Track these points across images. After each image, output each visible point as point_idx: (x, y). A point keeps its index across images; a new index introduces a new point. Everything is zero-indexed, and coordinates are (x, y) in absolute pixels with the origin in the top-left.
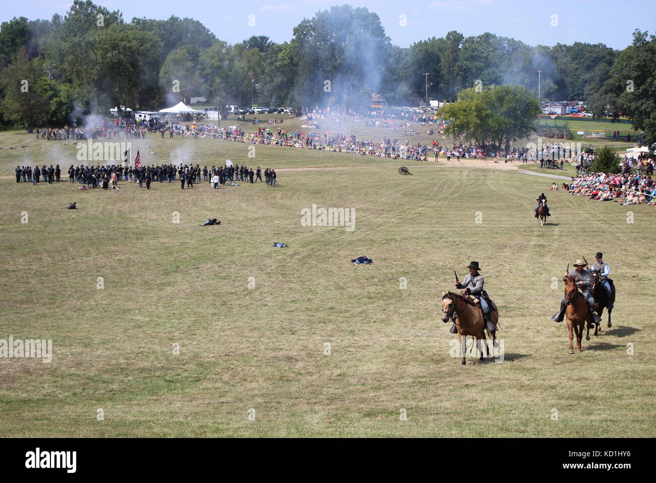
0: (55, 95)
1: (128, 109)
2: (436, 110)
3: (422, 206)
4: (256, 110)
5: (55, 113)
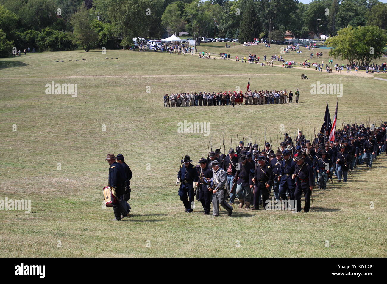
0: (102, 30)
1: (143, 39)
2: (324, 41)
3: (314, 98)
4: (217, 40)
5: (101, 40)
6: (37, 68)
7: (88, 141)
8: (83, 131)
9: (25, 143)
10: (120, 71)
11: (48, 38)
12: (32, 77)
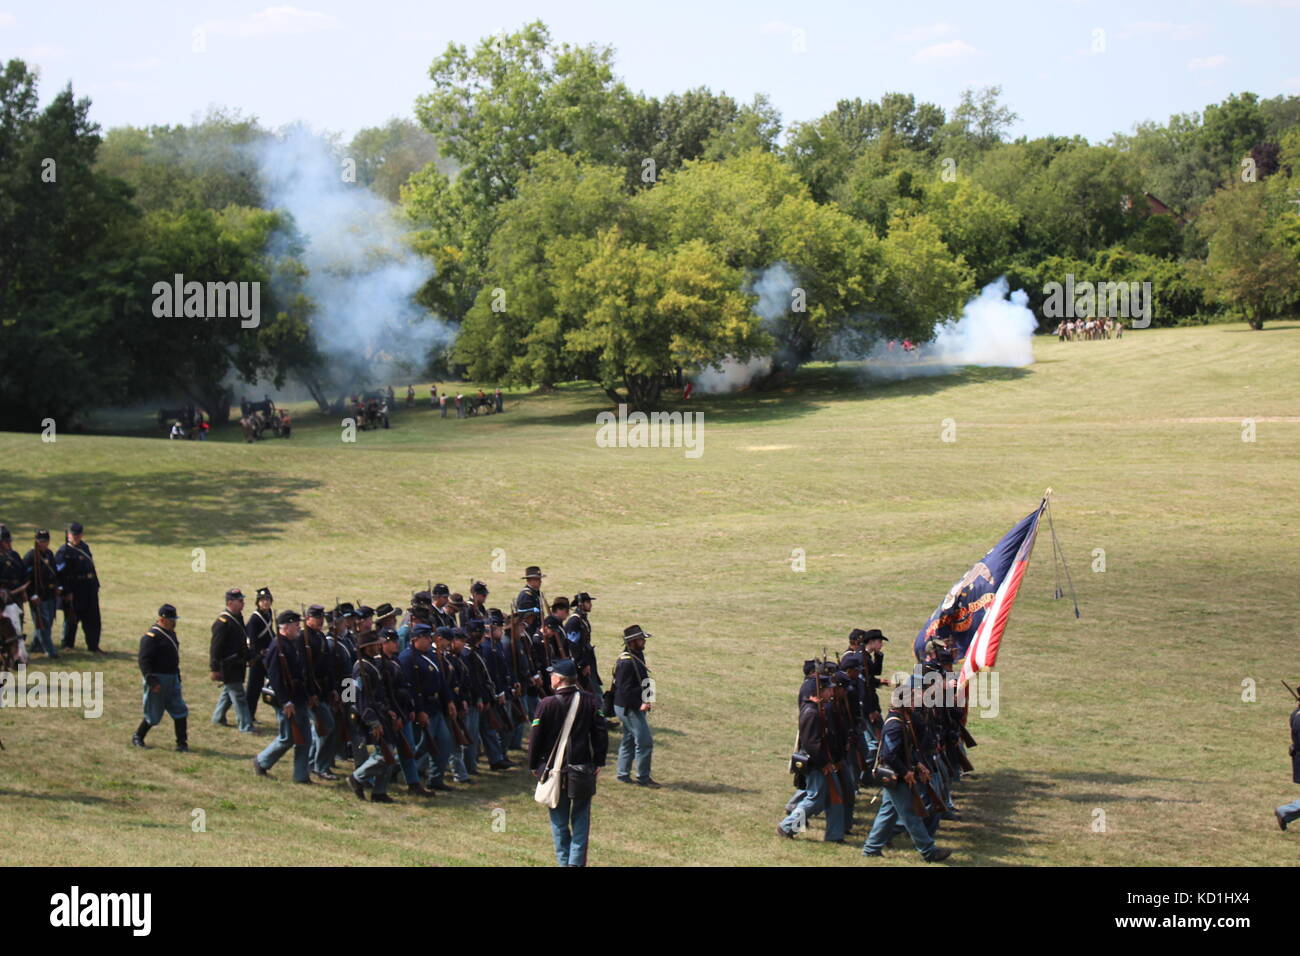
6: (1079, 389)
12: (1059, 419)
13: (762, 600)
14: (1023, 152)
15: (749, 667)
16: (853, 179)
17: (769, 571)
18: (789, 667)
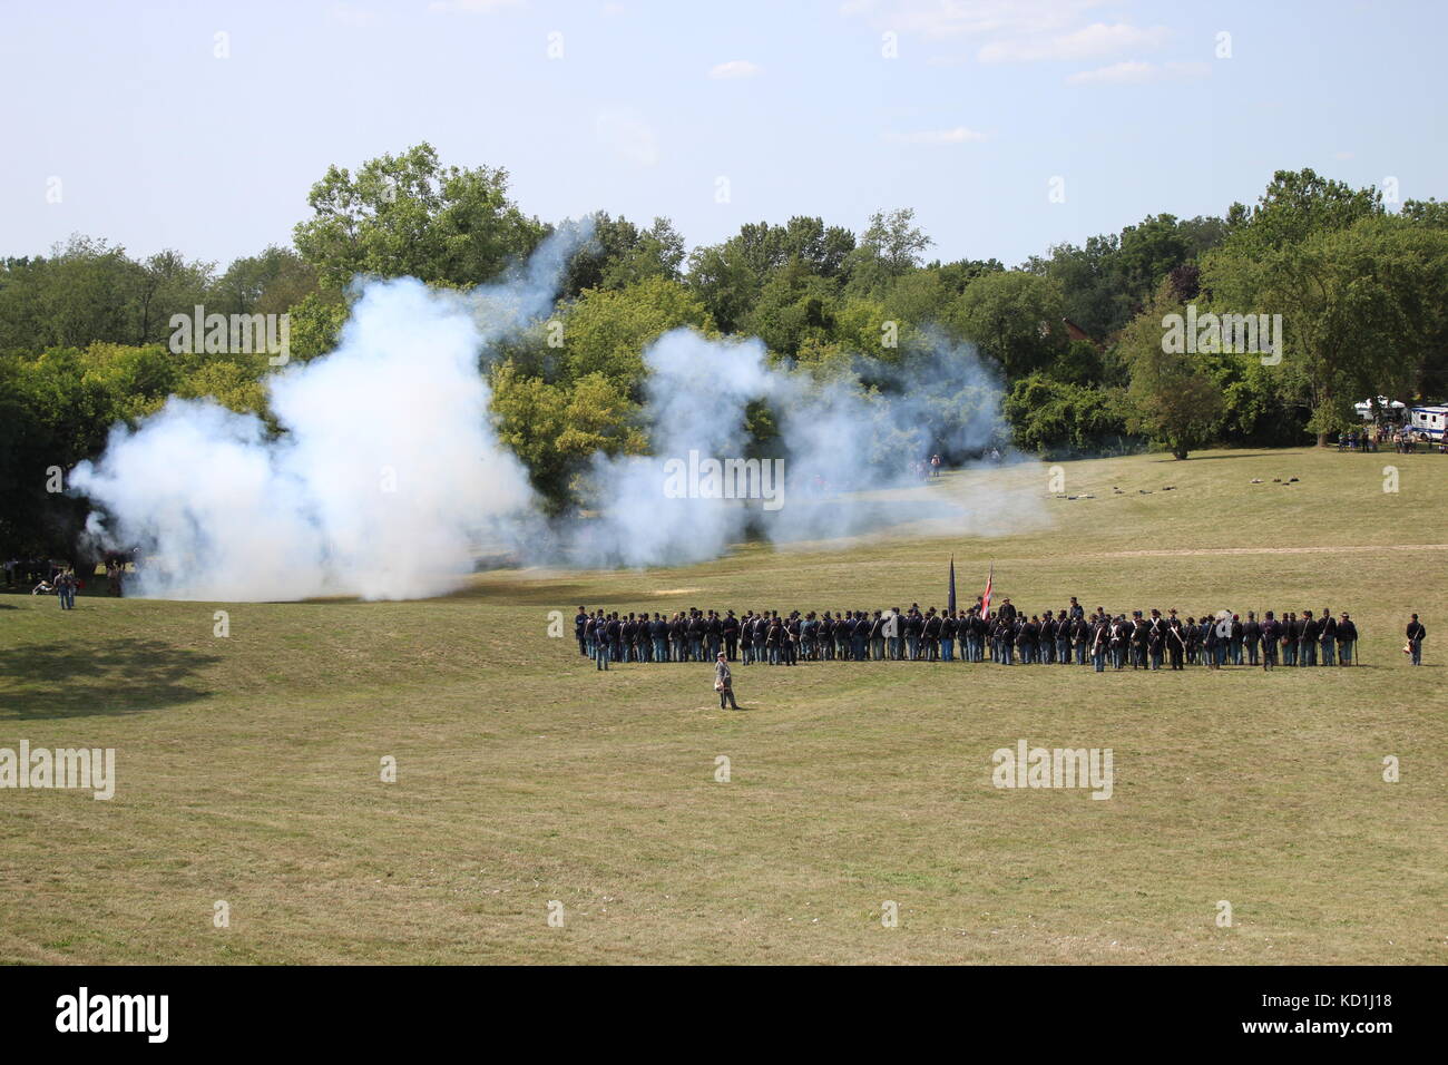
0: (1235, 377)
1: (1396, 404)
5: (1233, 415)
7: (1187, 797)
8: (1172, 760)
9: (957, 800)
10: (1310, 531)
11: (1039, 412)
12: (980, 556)
13: (673, 751)
14: (937, 277)
15: (660, 821)
16: (760, 308)
17: (679, 720)
18: (703, 820)
